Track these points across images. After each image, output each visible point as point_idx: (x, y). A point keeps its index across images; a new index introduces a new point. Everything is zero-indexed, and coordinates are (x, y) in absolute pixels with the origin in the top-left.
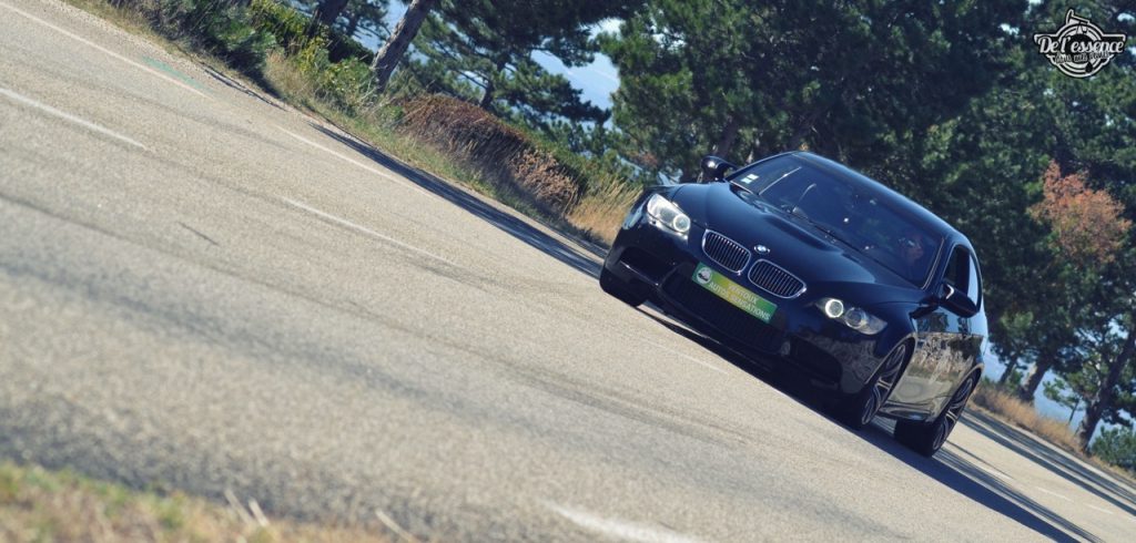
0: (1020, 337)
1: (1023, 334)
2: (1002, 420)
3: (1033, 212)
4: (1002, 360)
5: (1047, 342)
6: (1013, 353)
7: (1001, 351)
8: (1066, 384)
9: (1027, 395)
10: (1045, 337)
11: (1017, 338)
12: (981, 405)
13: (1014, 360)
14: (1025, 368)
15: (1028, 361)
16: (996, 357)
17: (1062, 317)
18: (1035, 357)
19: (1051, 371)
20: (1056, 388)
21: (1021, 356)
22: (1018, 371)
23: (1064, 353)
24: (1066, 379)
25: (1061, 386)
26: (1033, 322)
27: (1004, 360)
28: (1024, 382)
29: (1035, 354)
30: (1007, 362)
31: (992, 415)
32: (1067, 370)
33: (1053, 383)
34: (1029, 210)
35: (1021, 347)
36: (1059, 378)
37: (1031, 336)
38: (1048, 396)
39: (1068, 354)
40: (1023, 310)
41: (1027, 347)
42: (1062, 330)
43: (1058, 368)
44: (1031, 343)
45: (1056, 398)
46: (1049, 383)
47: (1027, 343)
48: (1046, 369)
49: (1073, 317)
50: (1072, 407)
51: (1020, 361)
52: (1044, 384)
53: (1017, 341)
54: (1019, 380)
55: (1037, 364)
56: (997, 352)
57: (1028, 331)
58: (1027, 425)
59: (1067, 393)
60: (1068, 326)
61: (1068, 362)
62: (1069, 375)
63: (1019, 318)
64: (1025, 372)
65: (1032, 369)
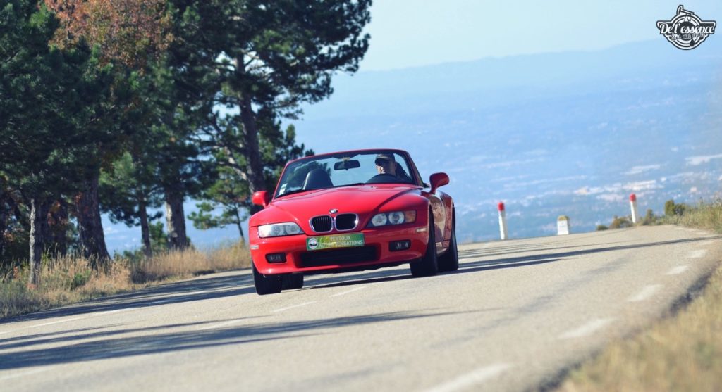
0: (133, 186)
1: (133, 180)
2: (178, 280)
3: (56, 44)
4: (130, 223)
5: (164, 171)
6: (136, 209)
7: (123, 214)
8: (211, 203)
9: (180, 241)
10: (158, 169)
11: (130, 188)
12: (143, 281)
13: (142, 214)
14: (159, 215)
15: (159, 205)
16: (122, 225)
17: (162, 135)
18: (162, 196)
19: (188, 198)
20: (205, 214)
21: (148, 204)
22: (154, 223)
23: (189, 170)
24: (208, 197)
25: (208, 208)
26: (135, 159)
27: (132, 222)
28: (167, 229)
29: (160, 192)
30: (137, 220)
31: (162, 283)
32: (205, 187)
33: (197, 211)
34: (52, 46)
35: (140, 195)
36: (200, 202)
37: (143, 177)
38: (202, 228)
39: (194, 169)
40: (118, 155)
41: (147, 191)
42: (172, 147)
43: (194, 191)
44: (148, 183)
45: (212, 224)
46: (194, 214)
47: (144, 187)
48: (182, 200)
49: (172, 127)
50: (234, 222)
51: (150, 211)
52: (190, 218)
53: (133, 192)
54: (161, 232)
55: (169, 203)
56: (119, 218)
57: (136, 174)
58: (204, 269)
59: (218, 211)
60: (173, 139)
61: (200, 178)
62: (209, 191)
63: (119, 166)
64: (162, 220)
65: (167, 210)
